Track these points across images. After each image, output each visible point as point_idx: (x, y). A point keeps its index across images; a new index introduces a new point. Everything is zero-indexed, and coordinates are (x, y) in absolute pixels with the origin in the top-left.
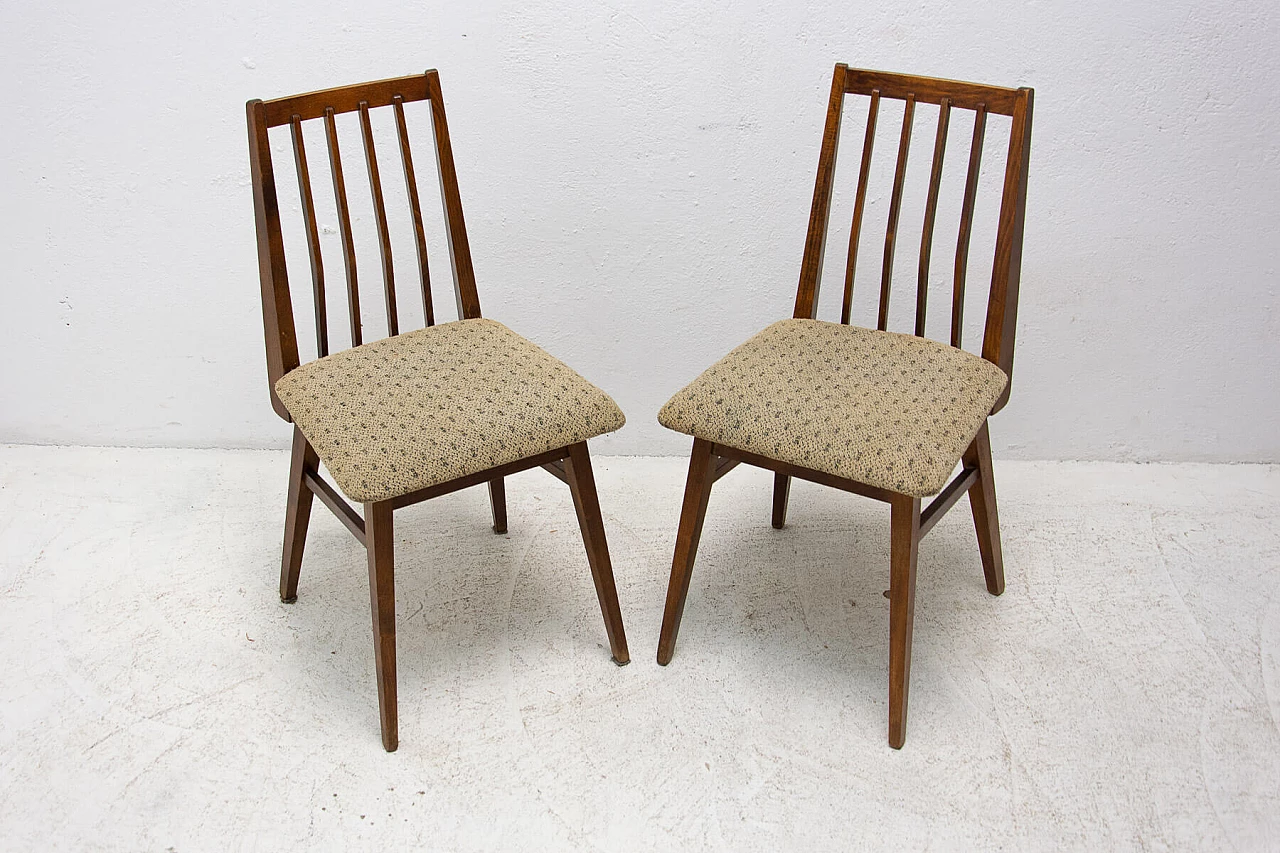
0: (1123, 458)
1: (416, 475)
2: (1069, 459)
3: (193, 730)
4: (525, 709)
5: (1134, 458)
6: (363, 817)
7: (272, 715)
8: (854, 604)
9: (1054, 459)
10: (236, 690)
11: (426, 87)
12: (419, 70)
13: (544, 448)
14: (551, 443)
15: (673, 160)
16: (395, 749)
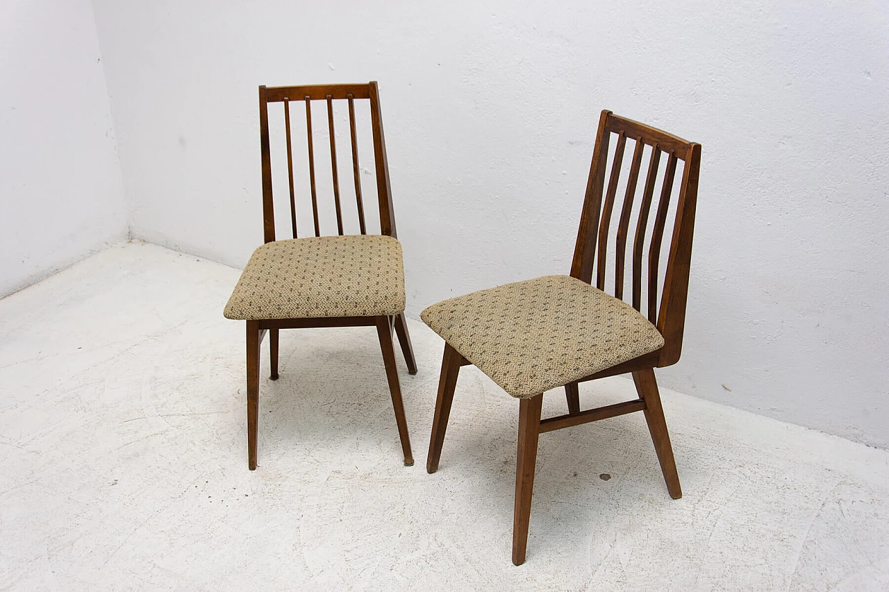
0: (856, 439)
1: (260, 311)
2: (814, 429)
3: (175, 428)
4: (336, 472)
5: (864, 441)
6: (210, 497)
7: (215, 433)
8: (575, 475)
9: (804, 426)
10: (210, 415)
11: (369, 91)
12: (365, 81)
13: (342, 314)
14: (347, 312)
15: (553, 161)
16: (254, 469)
